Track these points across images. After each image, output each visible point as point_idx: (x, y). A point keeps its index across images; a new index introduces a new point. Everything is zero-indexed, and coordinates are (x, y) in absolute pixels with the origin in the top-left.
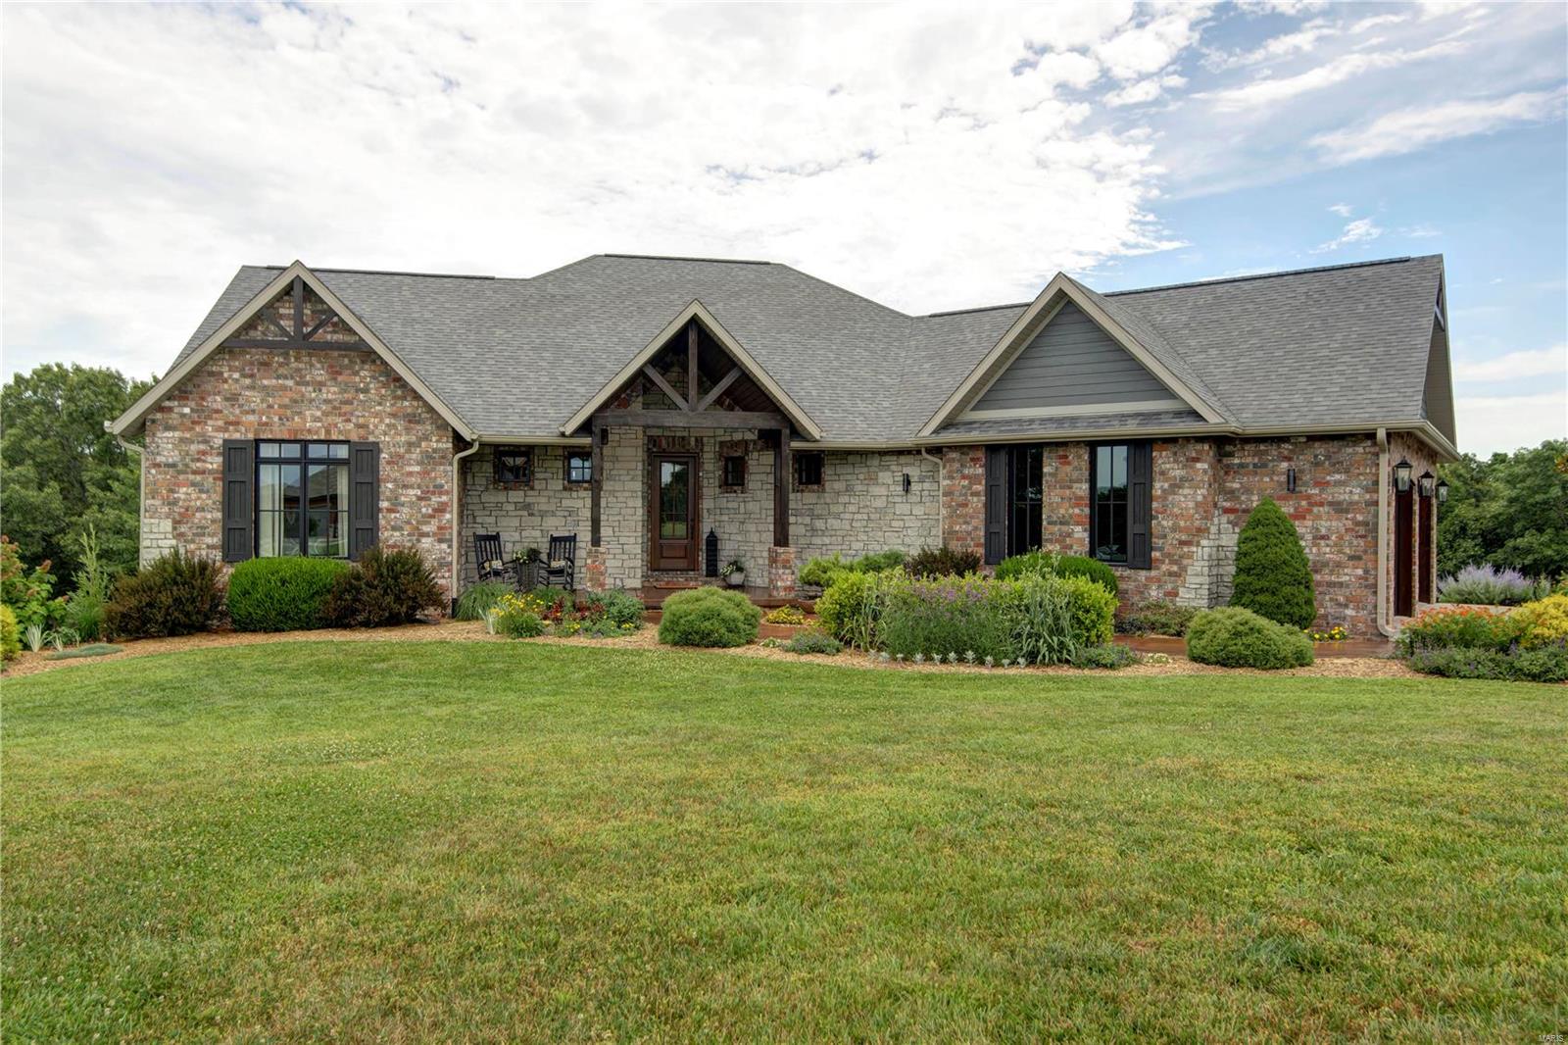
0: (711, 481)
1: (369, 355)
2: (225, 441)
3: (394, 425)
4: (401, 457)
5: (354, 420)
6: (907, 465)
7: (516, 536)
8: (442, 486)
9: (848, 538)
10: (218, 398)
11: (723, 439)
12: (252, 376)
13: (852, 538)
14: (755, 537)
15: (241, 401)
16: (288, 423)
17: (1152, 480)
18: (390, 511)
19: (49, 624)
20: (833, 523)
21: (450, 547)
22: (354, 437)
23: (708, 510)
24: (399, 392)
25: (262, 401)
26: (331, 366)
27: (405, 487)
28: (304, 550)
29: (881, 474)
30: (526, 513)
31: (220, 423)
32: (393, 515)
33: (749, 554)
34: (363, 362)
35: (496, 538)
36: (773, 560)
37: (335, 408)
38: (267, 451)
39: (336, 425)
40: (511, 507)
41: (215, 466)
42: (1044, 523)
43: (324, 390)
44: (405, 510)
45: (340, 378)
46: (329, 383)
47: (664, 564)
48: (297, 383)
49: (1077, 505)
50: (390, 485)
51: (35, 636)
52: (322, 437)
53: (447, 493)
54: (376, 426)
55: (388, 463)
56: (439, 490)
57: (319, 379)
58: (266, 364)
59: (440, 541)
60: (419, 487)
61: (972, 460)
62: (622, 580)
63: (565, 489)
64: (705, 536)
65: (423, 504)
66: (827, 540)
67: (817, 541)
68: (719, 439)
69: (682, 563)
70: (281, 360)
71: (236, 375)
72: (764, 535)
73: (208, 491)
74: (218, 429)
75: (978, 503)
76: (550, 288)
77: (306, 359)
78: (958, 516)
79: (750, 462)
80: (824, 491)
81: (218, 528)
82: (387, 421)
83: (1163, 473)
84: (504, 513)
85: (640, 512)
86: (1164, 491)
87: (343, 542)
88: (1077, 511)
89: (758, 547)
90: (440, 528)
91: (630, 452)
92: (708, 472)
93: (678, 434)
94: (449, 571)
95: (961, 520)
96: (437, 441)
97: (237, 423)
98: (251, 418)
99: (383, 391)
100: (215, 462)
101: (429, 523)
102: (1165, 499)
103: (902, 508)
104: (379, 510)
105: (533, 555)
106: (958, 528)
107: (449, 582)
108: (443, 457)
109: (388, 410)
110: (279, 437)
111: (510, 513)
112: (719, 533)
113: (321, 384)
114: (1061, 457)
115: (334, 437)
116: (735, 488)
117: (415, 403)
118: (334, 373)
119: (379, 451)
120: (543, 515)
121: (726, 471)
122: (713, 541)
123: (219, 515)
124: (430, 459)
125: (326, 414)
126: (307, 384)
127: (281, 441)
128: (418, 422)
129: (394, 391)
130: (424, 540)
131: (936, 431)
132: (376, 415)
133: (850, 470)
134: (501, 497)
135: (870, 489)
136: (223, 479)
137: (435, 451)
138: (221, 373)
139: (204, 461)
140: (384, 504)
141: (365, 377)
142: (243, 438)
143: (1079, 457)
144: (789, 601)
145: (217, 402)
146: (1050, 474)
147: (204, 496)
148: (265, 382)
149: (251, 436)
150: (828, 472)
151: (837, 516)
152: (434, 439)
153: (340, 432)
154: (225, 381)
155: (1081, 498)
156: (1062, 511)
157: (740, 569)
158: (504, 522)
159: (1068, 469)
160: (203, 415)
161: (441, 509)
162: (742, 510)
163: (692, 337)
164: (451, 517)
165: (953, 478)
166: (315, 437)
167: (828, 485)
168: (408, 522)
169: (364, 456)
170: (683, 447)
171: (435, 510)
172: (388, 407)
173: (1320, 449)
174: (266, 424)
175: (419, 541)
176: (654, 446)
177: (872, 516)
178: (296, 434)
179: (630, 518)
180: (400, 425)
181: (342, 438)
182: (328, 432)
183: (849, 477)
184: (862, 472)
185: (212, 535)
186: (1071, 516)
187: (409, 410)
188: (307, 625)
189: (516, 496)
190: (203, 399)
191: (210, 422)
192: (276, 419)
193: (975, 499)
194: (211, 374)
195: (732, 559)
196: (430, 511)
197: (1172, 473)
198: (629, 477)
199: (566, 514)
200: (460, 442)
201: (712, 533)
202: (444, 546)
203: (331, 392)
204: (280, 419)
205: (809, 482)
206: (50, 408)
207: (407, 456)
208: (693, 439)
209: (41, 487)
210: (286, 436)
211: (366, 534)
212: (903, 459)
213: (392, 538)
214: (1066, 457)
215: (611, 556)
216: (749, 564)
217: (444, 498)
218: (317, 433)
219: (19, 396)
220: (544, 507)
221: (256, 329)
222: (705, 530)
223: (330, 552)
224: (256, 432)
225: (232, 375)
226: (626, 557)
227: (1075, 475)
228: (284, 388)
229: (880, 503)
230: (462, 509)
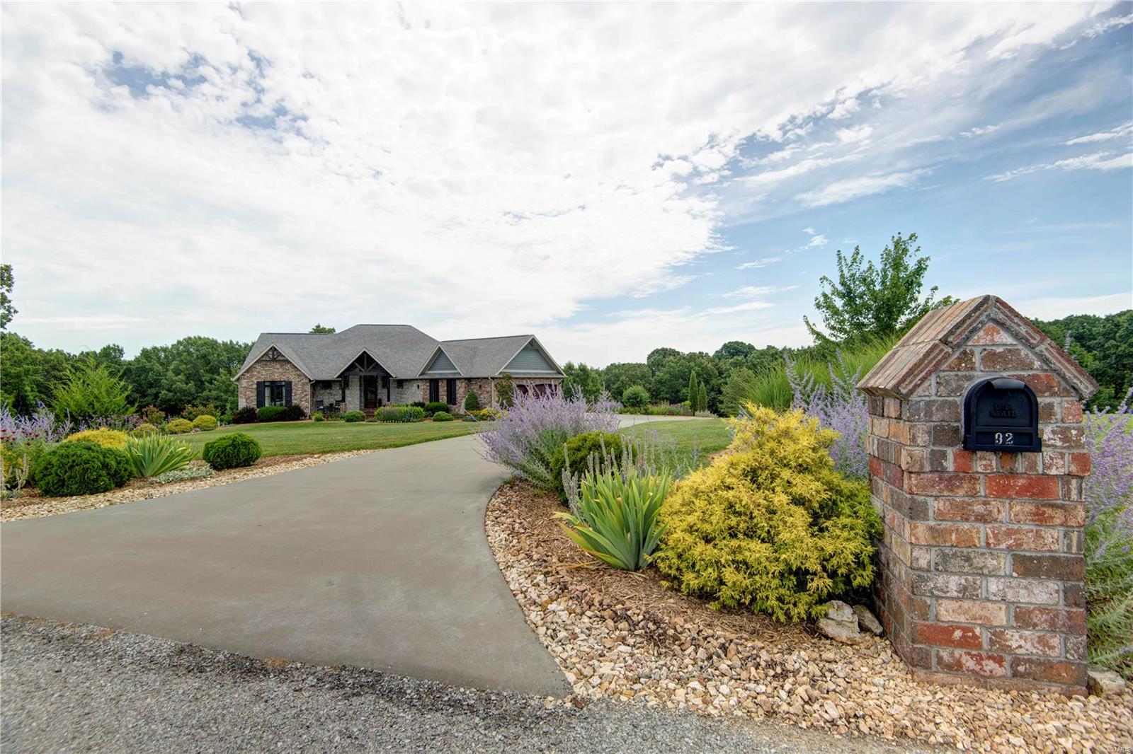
0: (380, 386)
1: (289, 362)
2: (257, 382)
3: (295, 377)
4: (297, 384)
5: (286, 376)
6: (419, 383)
7: (327, 400)
9: (408, 399)
12: (263, 367)
15: (261, 373)
16: (271, 377)
17: (456, 387)
19: (221, 421)
20: (405, 396)
22: (286, 380)
23: (379, 393)
24: (296, 370)
25: (265, 373)
27: (298, 390)
28: (275, 405)
29: (412, 385)
30: (330, 395)
32: (295, 397)
34: (287, 364)
35: (322, 401)
37: (281, 374)
38: (266, 384)
39: (282, 378)
40: (327, 395)
42: (440, 395)
44: (298, 396)
45: (283, 367)
46: (280, 368)
47: (367, 405)
48: (273, 369)
49: (445, 392)
50: (294, 390)
51: (219, 423)
52: (279, 380)
54: (291, 378)
55: (294, 385)
56: (306, 391)
57: (278, 367)
58: (267, 365)
60: (301, 391)
61: (426, 382)
62: (354, 410)
63: (340, 389)
64: (378, 399)
65: (302, 394)
66: (404, 400)
69: (373, 407)
70: (270, 364)
73: (253, 392)
74: (256, 379)
75: (428, 391)
76: (342, 336)
77: (275, 363)
78: (425, 394)
80: (403, 389)
81: (256, 401)
82: (293, 376)
84: (325, 395)
85: (359, 394)
86: (458, 389)
87: (284, 402)
90: (306, 399)
91: (356, 380)
92: (379, 384)
94: (307, 408)
97: (260, 378)
98: (263, 376)
99: (292, 369)
100: (255, 386)
101: (304, 398)
102: (458, 391)
103: (418, 393)
104: (292, 396)
105: (331, 405)
106: (425, 396)
107: (308, 411)
108: (307, 384)
109: (294, 374)
110: (269, 380)
112: (382, 398)
113: (278, 369)
114: (442, 382)
115: (281, 380)
116: (385, 388)
117: (300, 372)
118: (281, 366)
119: (292, 383)
120: (334, 397)
121: (384, 383)
122: (380, 400)
123: (256, 398)
124: (303, 384)
126: (275, 369)
128: (301, 376)
129: (294, 369)
131: (419, 376)
132: (291, 375)
134: (324, 392)
135: (412, 388)
136: (257, 390)
137: (305, 382)
138: (256, 367)
139: (253, 386)
140: (293, 394)
141: (288, 367)
142: (261, 381)
143: (445, 382)
145: (255, 373)
146: (440, 385)
147: (252, 394)
148: (266, 368)
149: (263, 380)
150: (404, 384)
151: (405, 394)
152: (304, 380)
154: (257, 369)
155: (445, 390)
156: (442, 393)
158: (323, 397)
159: (443, 384)
160: (252, 376)
161: (306, 395)
163: (365, 357)
164: (309, 397)
165: (424, 386)
166: (277, 380)
167: (404, 387)
168: (299, 398)
169: (289, 384)
173: (484, 381)
174: (266, 378)
175: (301, 402)
176: (366, 377)
177: (412, 394)
178: (273, 380)
179: (355, 395)
180: (297, 377)
181: (283, 380)
183: (408, 385)
185: (254, 402)
186: (444, 394)
187: (298, 374)
188: (275, 420)
189: (328, 391)
190: (252, 372)
191: (254, 378)
192: (268, 376)
196: (304, 396)
197: (459, 386)
198: (356, 386)
199: (340, 396)
200: (310, 381)
201: (380, 397)
202: (307, 403)
203: (280, 370)
205: (400, 386)
206: (189, 353)
209: (187, 384)
210: (271, 380)
211: (289, 401)
212: (415, 381)
213: (295, 402)
215: (352, 405)
217: (307, 393)
219: (178, 349)
220: (335, 395)
221: (264, 357)
222: (378, 397)
223: (281, 405)
225: (258, 367)
226: (355, 405)
227: (444, 386)
228: (270, 370)
229: (414, 391)
230: (313, 395)
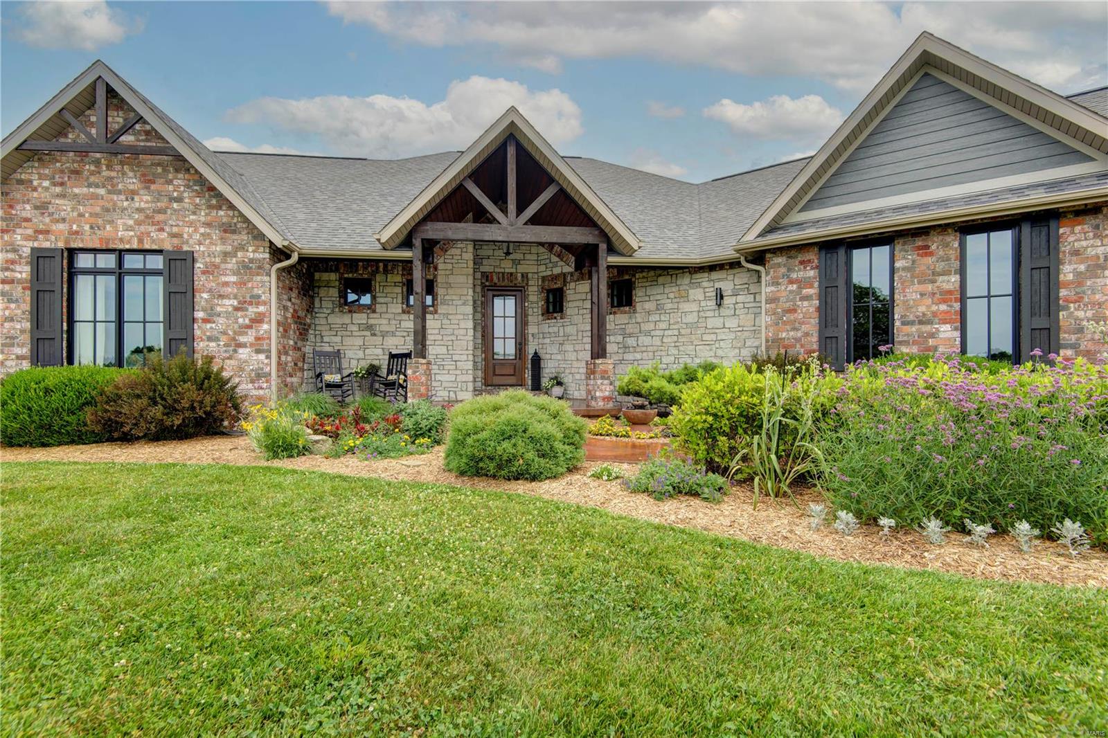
0: (535, 310)
1: (181, 163)
2: (32, 249)
3: (209, 234)
4: (216, 267)
5: (167, 229)
6: (720, 280)
7: (360, 354)
8: (259, 296)
9: (659, 353)
10: (28, 207)
11: (545, 274)
12: (62, 184)
13: (663, 353)
14: (572, 356)
15: (51, 210)
16: (98, 232)
17: (1059, 262)
18: (205, 321)
20: (645, 340)
21: (268, 357)
22: (167, 246)
23: (533, 335)
24: (214, 202)
25: (73, 209)
26: (144, 175)
27: (221, 297)
28: (119, 360)
29: (691, 292)
30: (368, 333)
31: (30, 232)
32: (209, 326)
33: (567, 371)
34: (177, 171)
35: (337, 354)
36: (591, 372)
37: (147, 217)
38: (81, 261)
39: (148, 234)
40: (355, 328)
41: (24, 275)
42: (897, 324)
43: (137, 198)
44: (221, 320)
45: (153, 187)
46: (142, 192)
47: (497, 380)
48: (109, 192)
49: (944, 301)
50: (205, 296)
52: (135, 246)
53: (265, 303)
54: (190, 236)
55: (204, 273)
56: (255, 301)
57: (131, 187)
58: (76, 172)
59: (258, 351)
60: (235, 298)
61: (802, 263)
62: (455, 392)
63: (404, 312)
64: (530, 357)
65: (239, 314)
66: (638, 356)
67: (629, 357)
68: (541, 274)
69: (512, 380)
70: (93, 168)
71: (46, 183)
72: (581, 353)
73: (17, 301)
74: (27, 238)
75: (810, 307)
77: (118, 167)
78: (785, 323)
79: (568, 292)
80: (635, 311)
81: (26, 338)
82: (202, 230)
83: (1076, 253)
84: (349, 333)
85: (471, 332)
86: (1078, 274)
88: (943, 307)
89: (575, 364)
90: (258, 339)
91: (462, 279)
92: (532, 303)
93: (507, 270)
94: (267, 382)
95: (788, 327)
96: (254, 251)
97: (47, 232)
98: (61, 226)
99: (198, 200)
100: (23, 272)
101: (246, 333)
102: (1080, 284)
103: (714, 322)
104: (194, 320)
105: (373, 371)
106: (784, 335)
107: (255, 398)
108: (260, 268)
109: (203, 219)
110: (90, 246)
111: (354, 333)
112: (542, 353)
113: (134, 192)
114: (919, 248)
115: (147, 247)
116: (555, 315)
117: (231, 213)
118: (148, 181)
119: (194, 260)
120: (384, 335)
121: (547, 301)
122: (537, 360)
123: (28, 325)
124: (246, 269)
125: (138, 223)
126: (120, 192)
127: (94, 251)
128: (234, 232)
129: (208, 201)
130: (241, 350)
131: (762, 234)
132: (191, 224)
133: (660, 290)
134: (346, 319)
135: (680, 306)
136: (31, 289)
137: (251, 261)
138: (31, 181)
139: (13, 270)
140: (199, 315)
141: (179, 186)
142: (53, 246)
143: (947, 245)
144: (608, 411)
145: (27, 210)
146: (904, 269)
147: (13, 306)
148: (76, 190)
149: (61, 245)
150: (638, 294)
151: (648, 333)
152: (251, 249)
153: (153, 241)
154: (35, 189)
155: (950, 292)
156: (922, 309)
157: (560, 384)
158: (348, 341)
159: (929, 260)
160: (11, 223)
161: (258, 320)
162: (561, 334)
163: (511, 152)
164: (268, 327)
165: (778, 284)
166: (127, 247)
167: (638, 307)
168: (224, 333)
169: (179, 266)
170: (511, 282)
171: (252, 320)
172: (202, 216)
174: (77, 233)
175: (235, 351)
176: (487, 280)
177: (683, 332)
178: (107, 243)
179: (462, 337)
180: (216, 234)
181: (155, 247)
182: (141, 241)
183: (659, 297)
184: (671, 291)
185: (22, 346)
186: (935, 314)
187: (225, 220)
189: (360, 318)
190: (11, 207)
191: (19, 231)
192: (87, 227)
193: (806, 303)
194: (20, 182)
195: (553, 376)
196: (247, 321)
197: (1091, 252)
198: (460, 302)
199: (405, 334)
200: (277, 253)
201: (536, 353)
202: (262, 357)
203: (144, 201)
204: (92, 228)
205: (620, 305)
207: (223, 266)
208: (519, 275)
210: (98, 246)
211: (179, 345)
212: (715, 275)
213: (208, 349)
214: (927, 247)
215: (447, 372)
216: (567, 379)
217: (262, 309)
218: (129, 242)
220: (384, 328)
221: (66, 136)
222: (531, 351)
224: (67, 242)
225: (42, 184)
226: (458, 372)
227: (940, 266)
228: (95, 197)
229: (691, 318)
230: (300, 327)
